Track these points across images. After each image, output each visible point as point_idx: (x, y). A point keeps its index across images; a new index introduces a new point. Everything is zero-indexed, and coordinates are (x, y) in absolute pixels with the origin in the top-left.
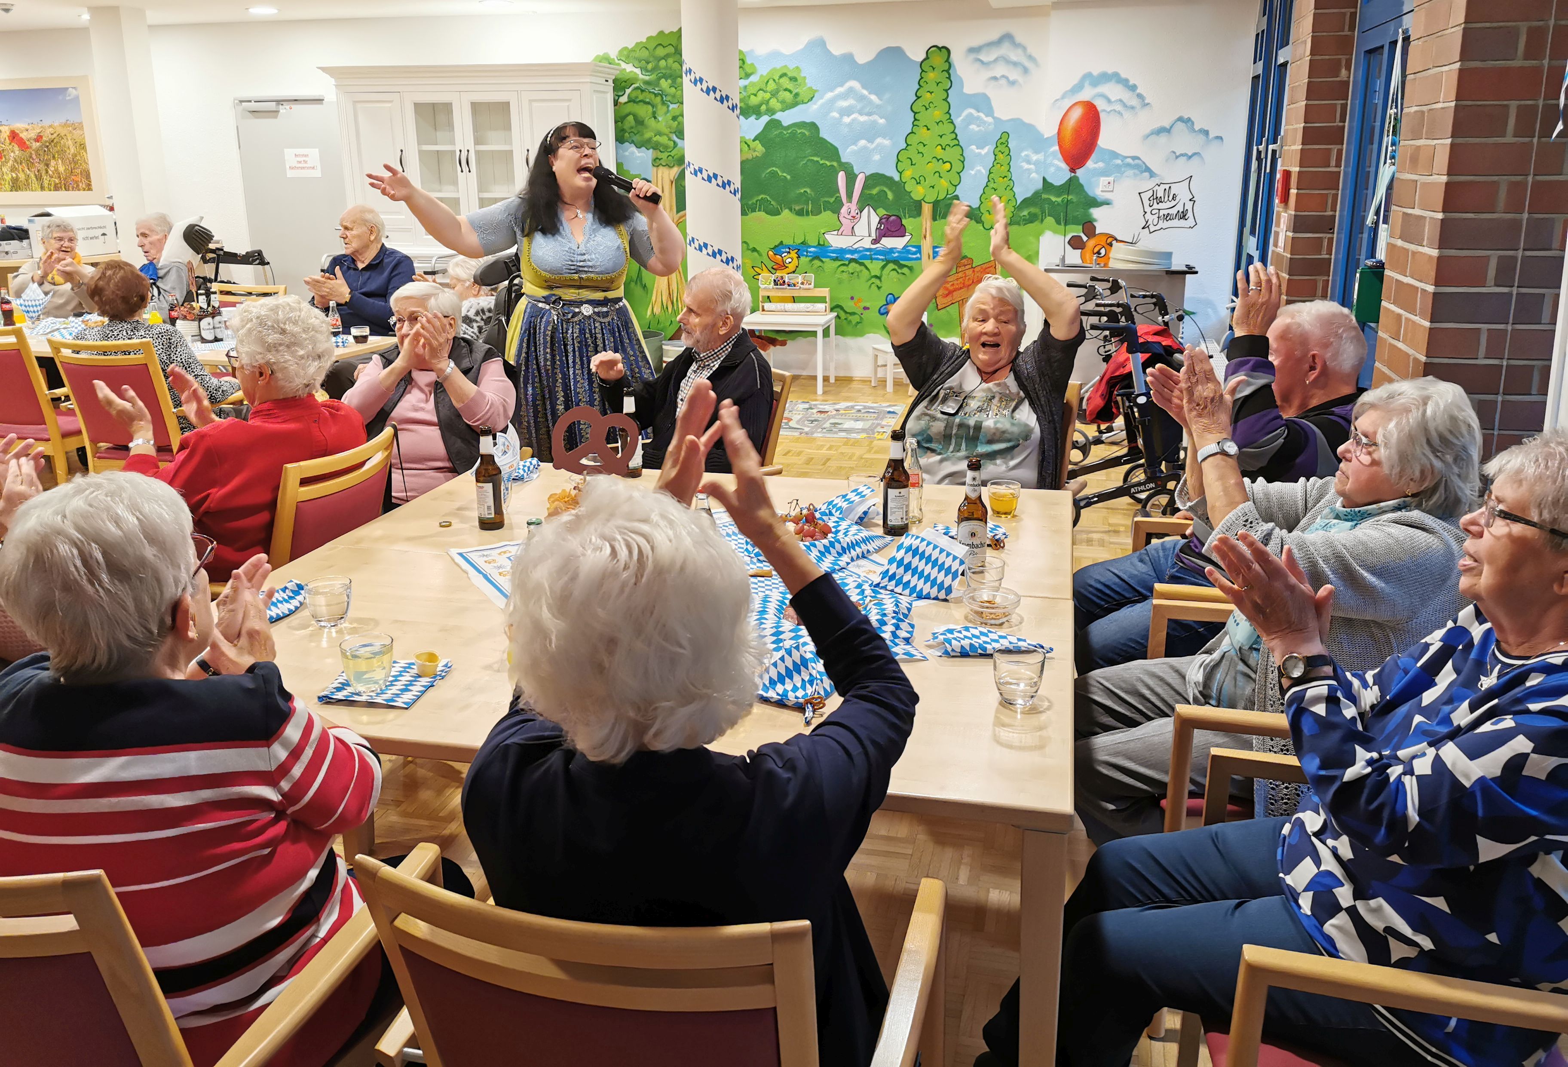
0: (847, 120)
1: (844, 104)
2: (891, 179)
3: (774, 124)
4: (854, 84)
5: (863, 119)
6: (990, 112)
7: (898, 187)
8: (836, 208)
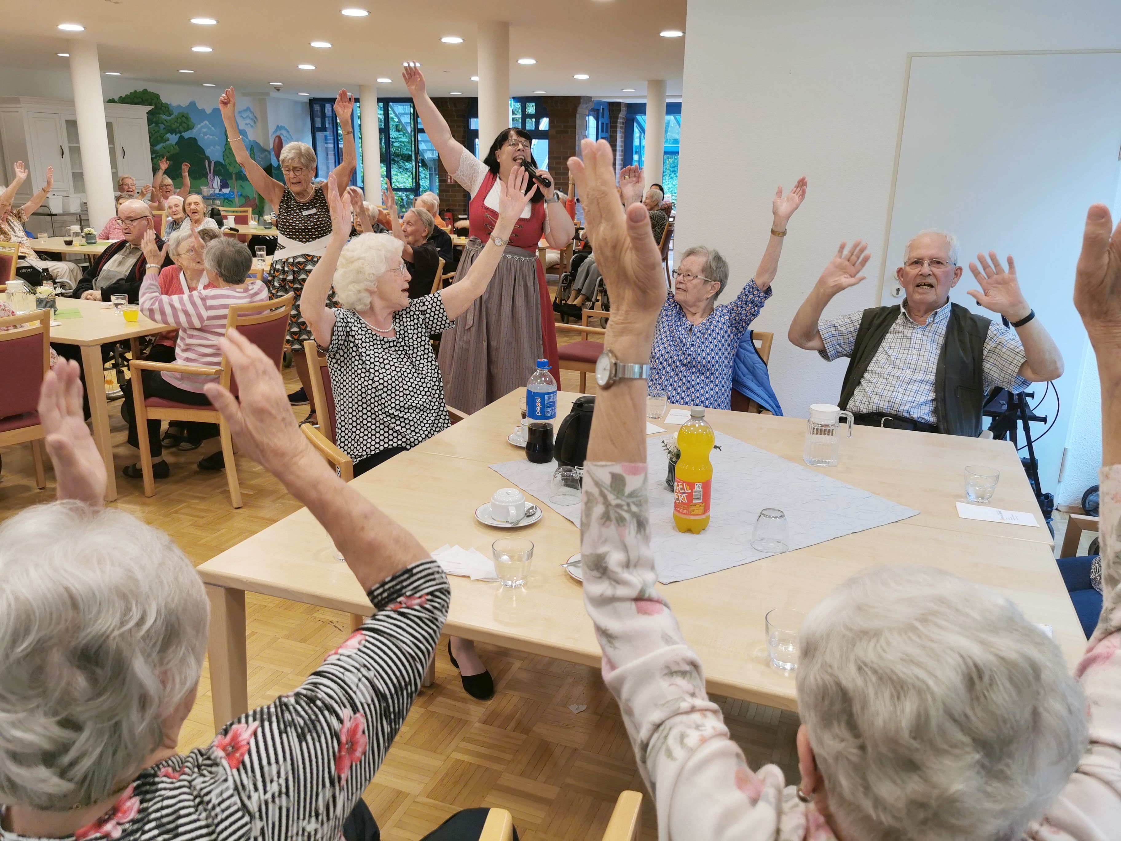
0: (206, 137)
1: (204, 130)
2: (221, 163)
3: (181, 138)
4: (206, 122)
5: (211, 137)
6: (247, 138)
7: (224, 166)
8: (206, 175)
